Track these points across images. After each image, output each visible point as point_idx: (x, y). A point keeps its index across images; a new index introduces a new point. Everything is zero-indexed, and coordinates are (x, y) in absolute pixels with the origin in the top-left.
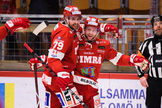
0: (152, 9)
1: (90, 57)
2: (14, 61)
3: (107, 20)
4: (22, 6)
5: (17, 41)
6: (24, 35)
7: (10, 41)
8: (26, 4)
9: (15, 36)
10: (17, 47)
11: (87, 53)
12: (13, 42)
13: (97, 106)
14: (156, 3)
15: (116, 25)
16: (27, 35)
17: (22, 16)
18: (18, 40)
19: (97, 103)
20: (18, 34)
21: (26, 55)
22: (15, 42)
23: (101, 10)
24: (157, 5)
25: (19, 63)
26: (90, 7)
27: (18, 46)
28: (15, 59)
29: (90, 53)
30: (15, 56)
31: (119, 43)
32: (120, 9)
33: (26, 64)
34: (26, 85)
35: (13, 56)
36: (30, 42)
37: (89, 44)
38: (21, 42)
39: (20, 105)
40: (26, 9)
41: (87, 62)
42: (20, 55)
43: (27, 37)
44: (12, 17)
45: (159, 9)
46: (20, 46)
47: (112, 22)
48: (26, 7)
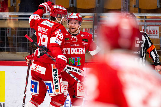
0: (123, 8)
1: (76, 49)
2: (5, 52)
3: (85, 17)
4: (12, 6)
5: (7, 35)
6: (14, 30)
7: (2, 35)
8: (15, 4)
9: (6, 31)
10: (7, 40)
11: (74, 45)
12: (4, 36)
13: (80, 91)
14: (126, 3)
15: (92, 22)
16: (16, 30)
17: (12, 13)
18: (9, 34)
19: (80, 89)
20: (8, 29)
21: (15, 47)
22: (6, 36)
23: (79, 9)
24: (127, 5)
25: (10, 54)
26: (70, 6)
27: (9, 39)
28: (5, 50)
29: (76, 45)
30: (5, 48)
31: (95, 37)
32: (96, 8)
33: (15, 54)
34: (15, 72)
35: (4, 48)
36: (19, 36)
37: (75, 37)
38: (11, 36)
39: (10, 89)
40: (15, 8)
41: (74, 53)
42: (10, 47)
43: (16, 31)
44: (3, 15)
45: (129, 8)
46: (10, 39)
47: (89, 19)
48: (15, 6)
